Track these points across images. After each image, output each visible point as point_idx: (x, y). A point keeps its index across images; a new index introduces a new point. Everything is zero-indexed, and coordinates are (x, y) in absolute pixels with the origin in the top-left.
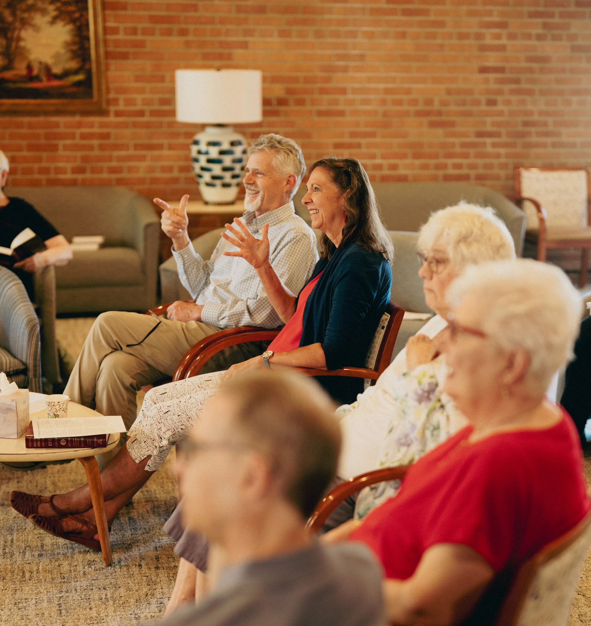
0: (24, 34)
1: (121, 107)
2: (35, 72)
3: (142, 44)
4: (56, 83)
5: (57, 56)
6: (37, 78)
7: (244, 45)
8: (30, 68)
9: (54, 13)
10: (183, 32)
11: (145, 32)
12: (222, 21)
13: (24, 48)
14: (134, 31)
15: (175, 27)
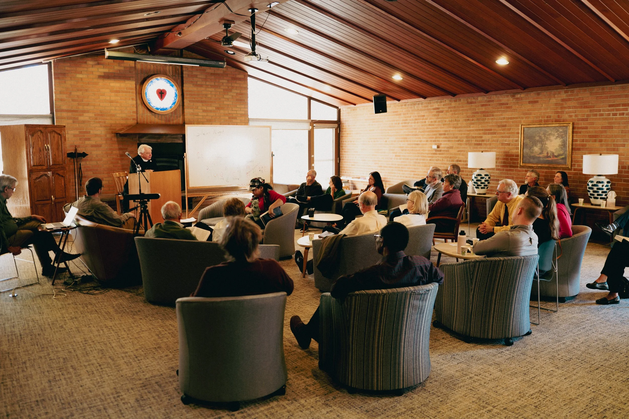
0: (547, 142)
1: (576, 167)
2: (549, 155)
3: (585, 145)
4: (555, 158)
5: (556, 150)
6: (550, 157)
7: (624, 145)
8: (548, 153)
9: (557, 135)
10: (601, 141)
11: (587, 141)
12: (616, 136)
13: (547, 147)
14: (583, 141)
15: (598, 139)
